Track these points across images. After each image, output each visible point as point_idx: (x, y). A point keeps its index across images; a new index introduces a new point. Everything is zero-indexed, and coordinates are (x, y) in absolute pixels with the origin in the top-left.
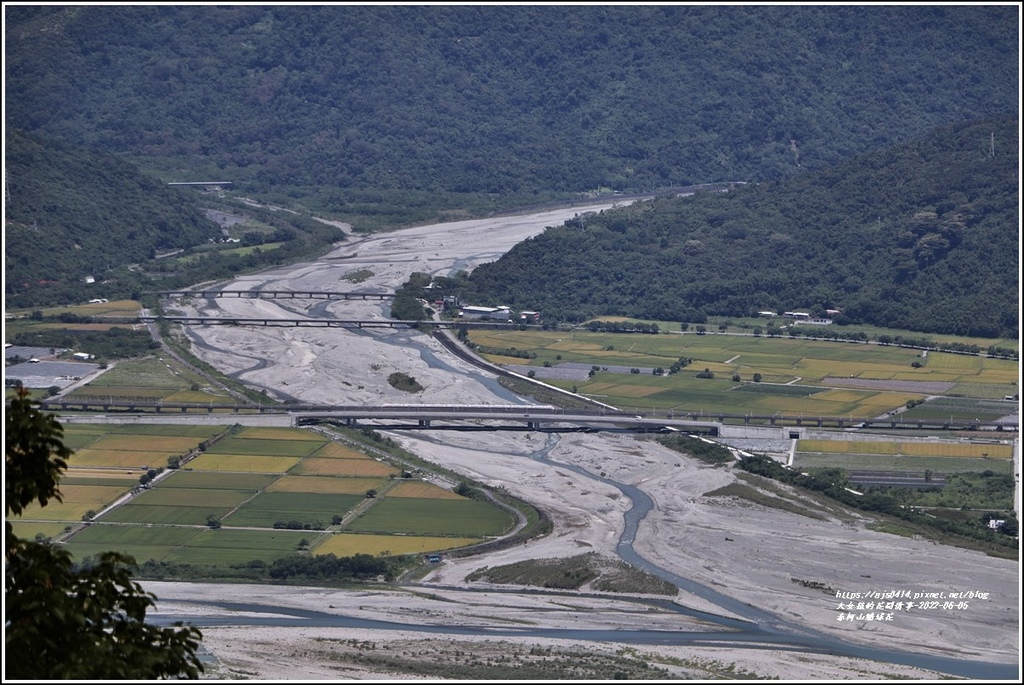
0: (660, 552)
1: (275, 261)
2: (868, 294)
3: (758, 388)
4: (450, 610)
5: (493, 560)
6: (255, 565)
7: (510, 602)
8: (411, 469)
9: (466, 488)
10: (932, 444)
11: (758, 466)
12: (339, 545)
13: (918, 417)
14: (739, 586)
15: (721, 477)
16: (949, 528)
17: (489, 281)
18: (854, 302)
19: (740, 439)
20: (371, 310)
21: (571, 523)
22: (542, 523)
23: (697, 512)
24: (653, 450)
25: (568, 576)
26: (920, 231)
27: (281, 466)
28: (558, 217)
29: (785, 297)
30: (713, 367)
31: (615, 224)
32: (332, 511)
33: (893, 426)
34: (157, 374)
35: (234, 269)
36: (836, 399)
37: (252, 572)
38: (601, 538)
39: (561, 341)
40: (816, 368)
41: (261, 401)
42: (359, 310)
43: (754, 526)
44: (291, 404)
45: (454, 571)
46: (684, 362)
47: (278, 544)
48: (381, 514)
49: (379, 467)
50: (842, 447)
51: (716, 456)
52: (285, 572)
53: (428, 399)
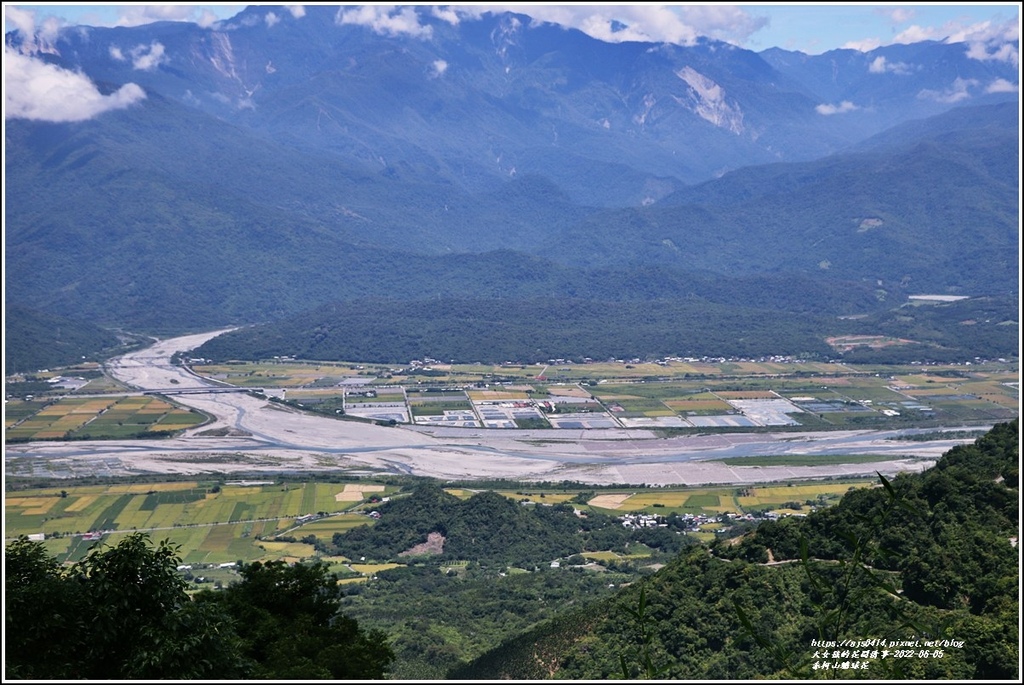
0: (247, 424)
1: (137, 349)
2: (303, 351)
3: (274, 378)
4: (189, 444)
5: (200, 430)
6: (132, 435)
7: (206, 441)
8: (176, 406)
9: (193, 410)
10: (321, 391)
11: (274, 400)
12: (157, 428)
13: (318, 384)
14: (269, 433)
15: (265, 403)
16: (327, 413)
17: (198, 352)
18: (300, 353)
19: (269, 393)
20: (165, 362)
21: (222, 418)
22: (214, 419)
23: (258, 413)
24: (245, 396)
25: (222, 433)
26: (316, 333)
27: (139, 406)
28: (217, 334)
29: (280, 353)
30: (262, 373)
31: (233, 335)
32: (154, 418)
33: (311, 387)
34: (104, 382)
35: (125, 352)
36: (295, 380)
37: (132, 437)
38: (230, 422)
39: (219, 368)
40: (290, 371)
41: (133, 389)
43: (274, 416)
44: (142, 389)
45: (189, 433)
46: (254, 372)
47: (140, 428)
48: (168, 418)
49: (168, 405)
50: (298, 393)
51: (263, 397)
52: (141, 436)
53: (182, 385)
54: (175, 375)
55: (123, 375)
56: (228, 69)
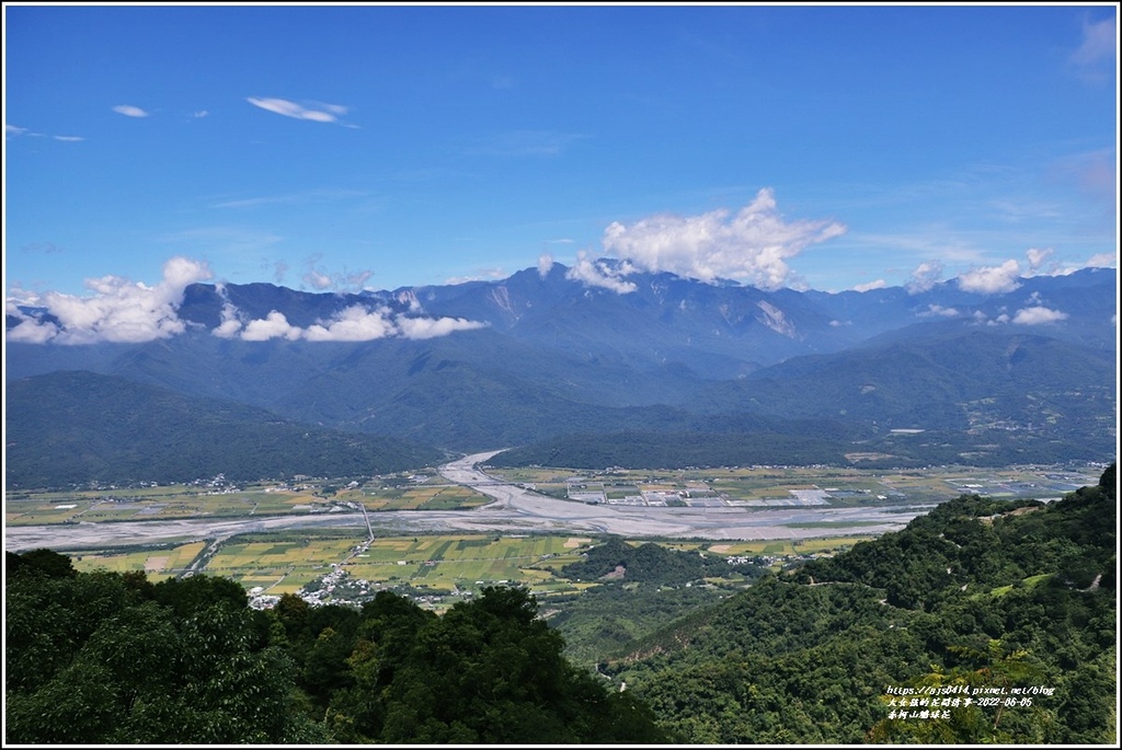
1: (455, 460)
2: (546, 462)
3: (529, 477)
8: (476, 492)
9: (484, 495)
10: (556, 485)
11: (530, 489)
12: (465, 505)
13: (554, 481)
16: (559, 497)
17: (487, 462)
18: (544, 463)
19: (527, 485)
20: (470, 468)
25: (500, 508)
26: (553, 452)
27: (456, 492)
28: (498, 452)
29: (533, 463)
30: (522, 474)
31: (507, 452)
32: (464, 499)
33: (550, 482)
34: (437, 479)
35: (448, 462)
36: (541, 478)
37: (452, 509)
39: (499, 471)
40: (538, 474)
41: (453, 483)
42: (468, 468)
46: (518, 474)
47: (454, 504)
48: (471, 499)
49: (471, 492)
50: (542, 486)
52: (456, 509)
54: (475, 475)
55: (447, 475)
56: (506, 306)
